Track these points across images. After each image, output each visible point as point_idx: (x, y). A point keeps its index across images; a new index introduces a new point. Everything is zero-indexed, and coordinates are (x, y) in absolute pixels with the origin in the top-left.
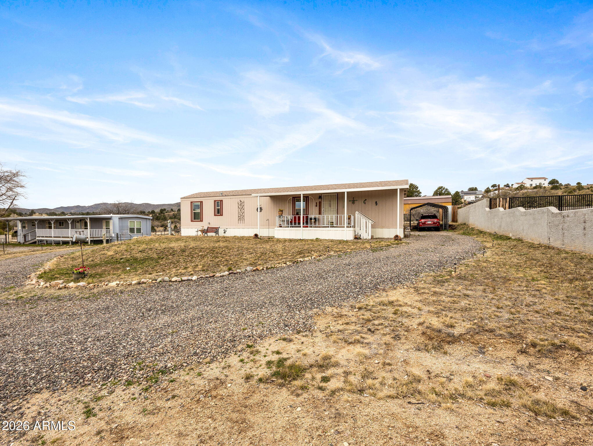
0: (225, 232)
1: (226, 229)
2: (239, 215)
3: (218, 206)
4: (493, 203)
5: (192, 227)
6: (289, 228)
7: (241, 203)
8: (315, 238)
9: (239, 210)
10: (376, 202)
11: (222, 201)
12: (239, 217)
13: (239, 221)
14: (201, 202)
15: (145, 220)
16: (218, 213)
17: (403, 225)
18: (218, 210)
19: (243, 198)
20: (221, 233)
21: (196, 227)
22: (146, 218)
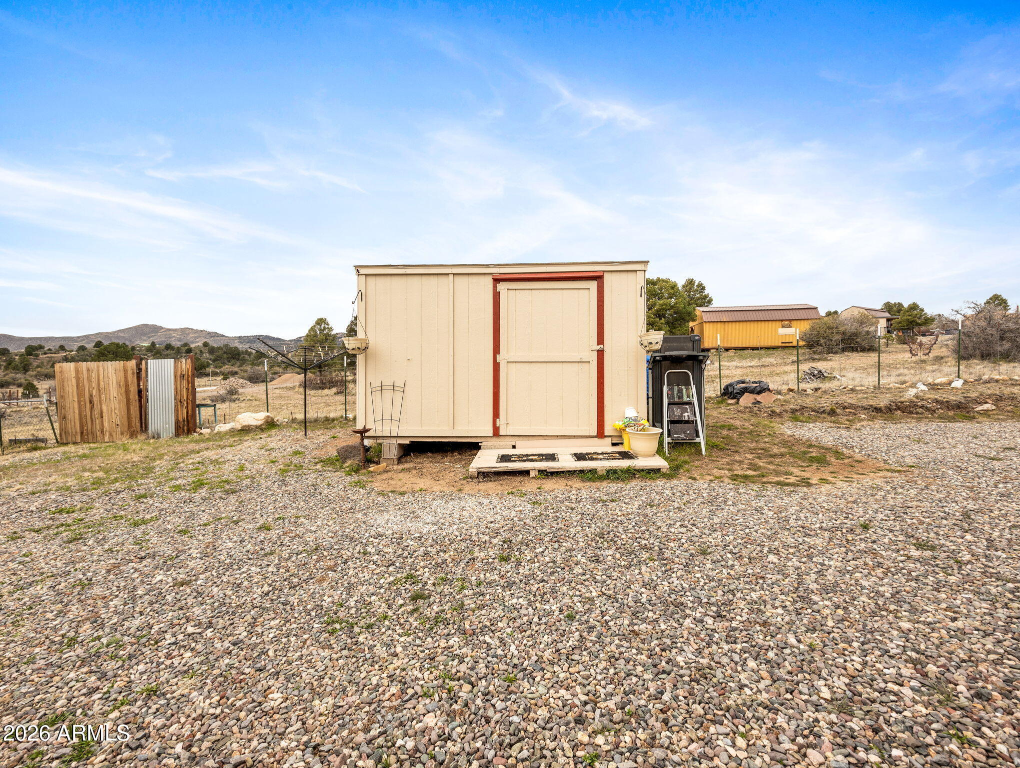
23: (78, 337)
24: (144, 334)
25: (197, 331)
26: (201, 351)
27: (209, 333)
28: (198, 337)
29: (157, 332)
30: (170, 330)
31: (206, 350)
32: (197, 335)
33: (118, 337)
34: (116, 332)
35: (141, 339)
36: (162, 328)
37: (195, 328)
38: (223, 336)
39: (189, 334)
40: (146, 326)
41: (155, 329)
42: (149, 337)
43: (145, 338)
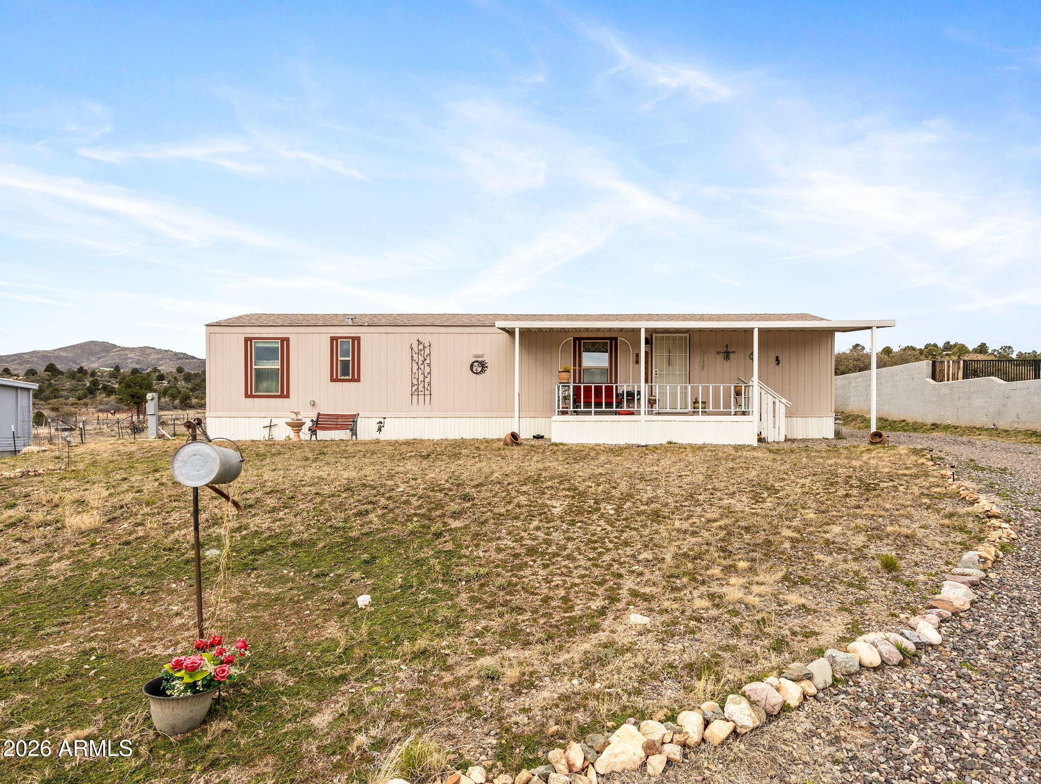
0: (380, 430)
1: (382, 420)
2: (415, 382)
3: (345, 354)
4: (938, 369)
5: (251, 414)
6: (593, 417)
7: (421, 347)
8: (664, 442)
9: (415, 367)
10: (777, 359)
11: (358, 339)
12: (413, 385)
13: (415, 398)
14: (285, 341)
15: (13, 392)
16: (345, 372)
17: (833, 411)
18: (345, 364)
19: (426, 335)
20: (366, 430)
21: (263, 414)
22: (16, 388)
23: (7, 356)
24: (92, 353)
25: (160, 351)
26: (175, 378)
27: (176, 354)
28: (162, 359)
29: (109, 351)
30: (126, 349)
31: (180, 376)
32: (160, 356)
33: (59, 358)
34: (56, 350)
35: (88, 360)
36: (115, 346)
37: (158, 347)
38: (194, 358)
39: (150, 354)
40: (95, 343)
41: (107, 348)
42: (99, 358)
43: (93, 359)
